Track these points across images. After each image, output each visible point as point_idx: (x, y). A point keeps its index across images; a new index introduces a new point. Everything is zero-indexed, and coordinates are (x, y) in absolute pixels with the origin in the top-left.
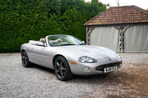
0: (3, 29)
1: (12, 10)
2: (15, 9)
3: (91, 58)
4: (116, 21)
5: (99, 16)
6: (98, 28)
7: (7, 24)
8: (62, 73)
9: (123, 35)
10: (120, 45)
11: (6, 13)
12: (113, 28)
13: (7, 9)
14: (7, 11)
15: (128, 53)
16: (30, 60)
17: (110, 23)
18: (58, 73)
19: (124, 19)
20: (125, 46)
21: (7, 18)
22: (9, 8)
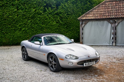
0: (2, 23)
1: (10, 6)
2: (12, 5)
4: (108, 16)
5: (93, 10)
6: (91, 22)
7: (5, 19)
8: (54, 66)
9: (116, 29)
10: (113, 39)
11: (4, 9)
12: (106, 22)
13: (5, 5)
14: (5, 7)
15: (120, 46)
17: (103, 18)
19: (116, 13)
20: (117, 39)
21: (6, 13)
22: (7, 4)
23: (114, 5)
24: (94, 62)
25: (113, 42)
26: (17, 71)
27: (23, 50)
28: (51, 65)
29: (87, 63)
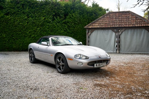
0: (13, 30)
1: (21, 13)
2: (23, 13)
3: (84, 56)
4: (113, 25)
5: (98, 20)
6: (97, 30)
7: (16, 26)
8: (61, 67)
9: (119, 38)
10: (116, 47)
11: (16, 16)
12: (110, 31)
13: (17, 13)
14: (16, 15)
15: (123, 54)
16: (36, 57)
17: (108, 27)
18: (58, 68)
19: (120, 23)
20: (120, 47)
21: (17, 21)
22: (18, 12)
23: (118, 16)
24: (105, 63)
25: (117, 50)
26: (22, 72)
27: (30, 53)
28: (59, 66)
29: (98, 64)
